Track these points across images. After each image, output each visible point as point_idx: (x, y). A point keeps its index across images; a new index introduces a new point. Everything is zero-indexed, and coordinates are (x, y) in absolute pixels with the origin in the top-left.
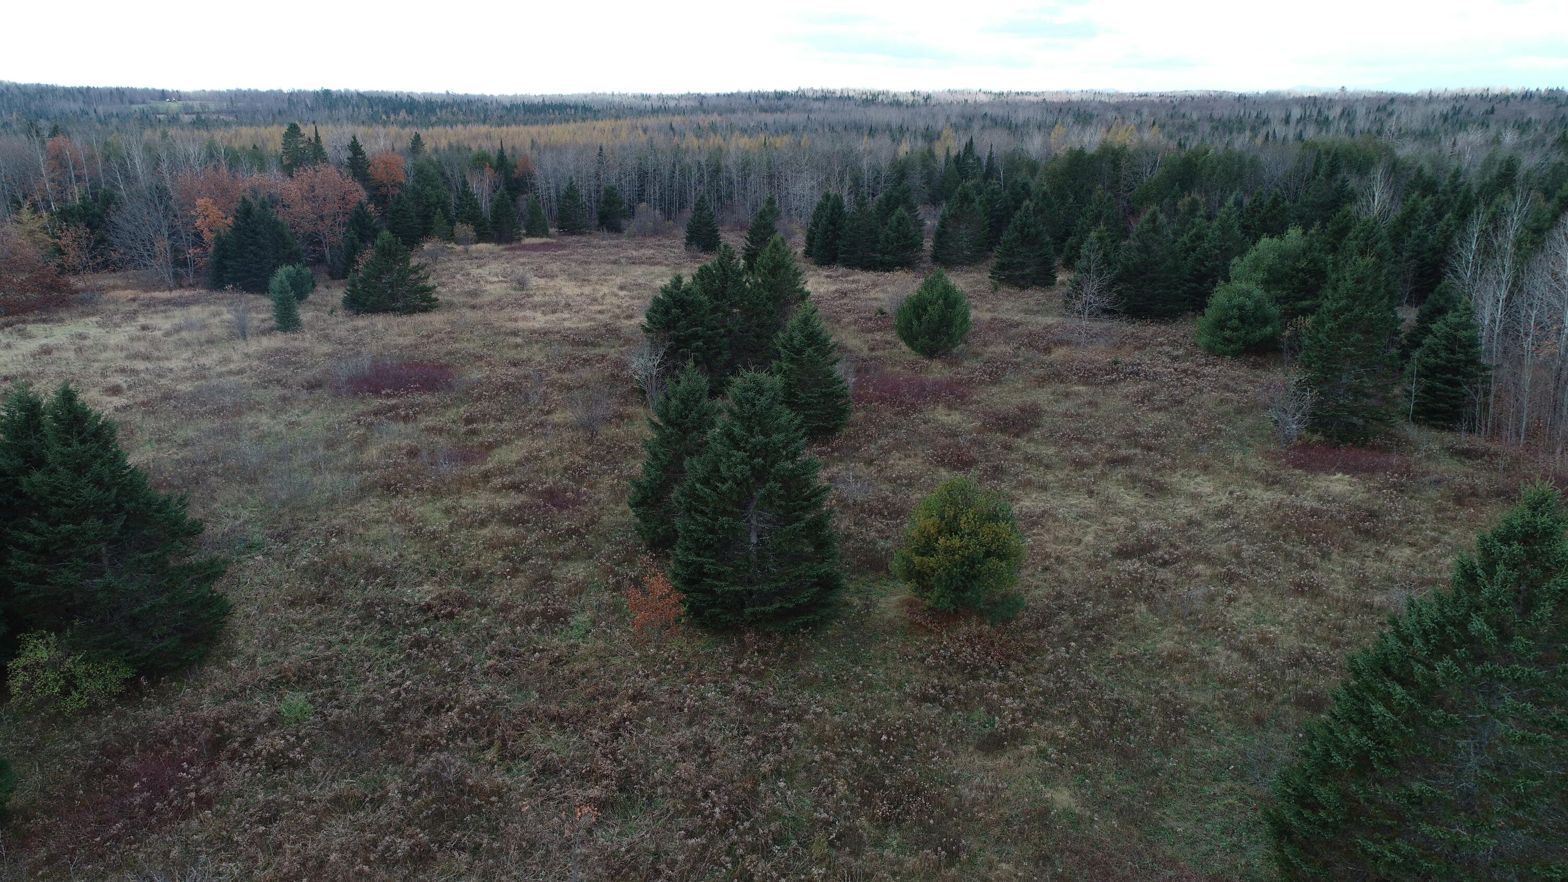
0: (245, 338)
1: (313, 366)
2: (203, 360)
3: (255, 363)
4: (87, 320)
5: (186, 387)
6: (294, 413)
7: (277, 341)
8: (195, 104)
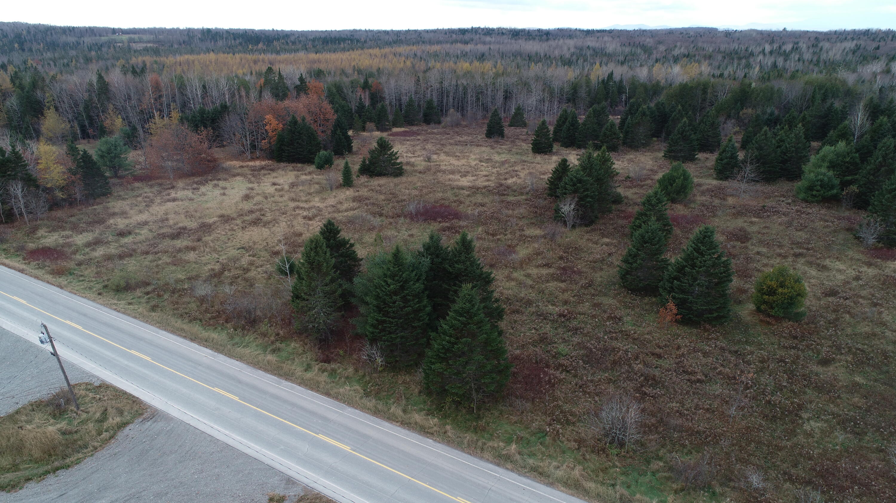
0: (332, 190)
8: (136, 37)
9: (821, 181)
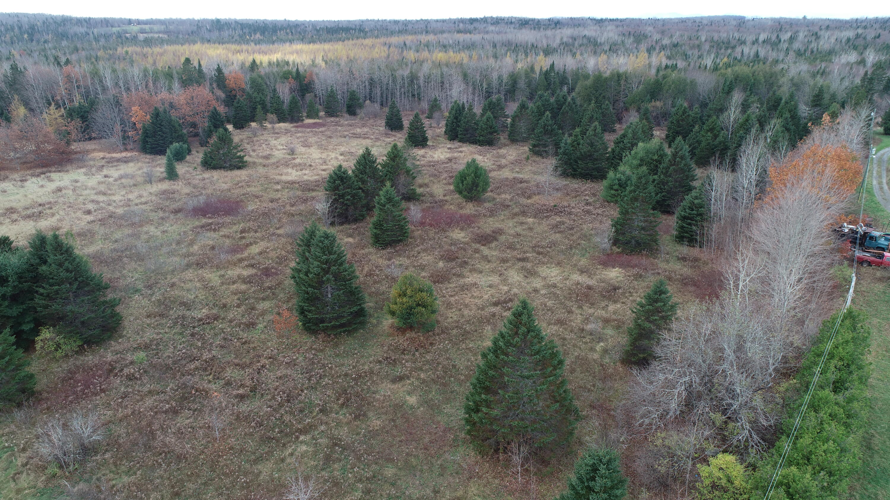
0: (151, 183)
1: (179, 200)
2: (131, 196)
3: (154, 198)
4: (79, 171)
5: (120, 211)
6: (167, 226)
7: (166, 185)
8: (147, 27)
9: (619, 180)
